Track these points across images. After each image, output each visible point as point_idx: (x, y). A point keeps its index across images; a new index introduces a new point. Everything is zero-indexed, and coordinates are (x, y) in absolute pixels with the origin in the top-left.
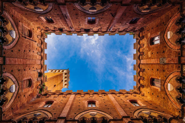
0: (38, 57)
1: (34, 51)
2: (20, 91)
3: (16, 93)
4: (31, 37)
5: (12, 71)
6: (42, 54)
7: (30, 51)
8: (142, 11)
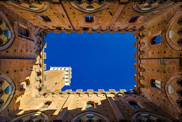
3: (12, 94)
4: (29, 37)
5: (8, 72)
6: (41, 53)
7: (27, 51)
8: (143, 9)
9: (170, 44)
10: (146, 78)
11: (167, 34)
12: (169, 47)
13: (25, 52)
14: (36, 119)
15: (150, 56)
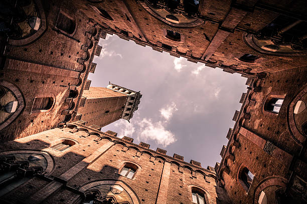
0: (76, 67)
1: (72, 56)
2: (25, 113)
3: (17, 114)
4: (72, 33)
5: (17, 80)
6: (86, 63)
7: (62, 55)
8: (263, 48)
9: (292, 123)
10: (237, 159)
11: (293, 103)
12: (287, 127)
13: (58, 56)
14: (36, 164)
15: (256, 128)
